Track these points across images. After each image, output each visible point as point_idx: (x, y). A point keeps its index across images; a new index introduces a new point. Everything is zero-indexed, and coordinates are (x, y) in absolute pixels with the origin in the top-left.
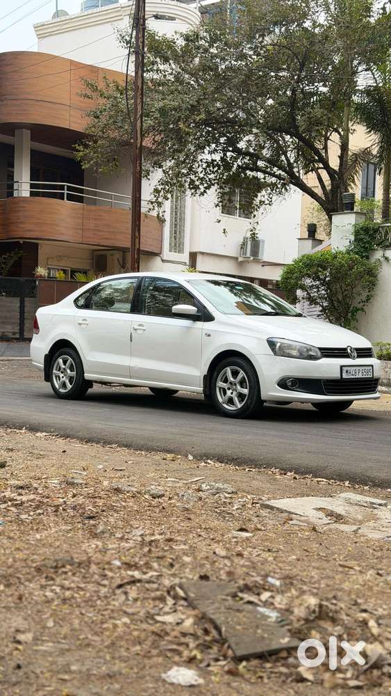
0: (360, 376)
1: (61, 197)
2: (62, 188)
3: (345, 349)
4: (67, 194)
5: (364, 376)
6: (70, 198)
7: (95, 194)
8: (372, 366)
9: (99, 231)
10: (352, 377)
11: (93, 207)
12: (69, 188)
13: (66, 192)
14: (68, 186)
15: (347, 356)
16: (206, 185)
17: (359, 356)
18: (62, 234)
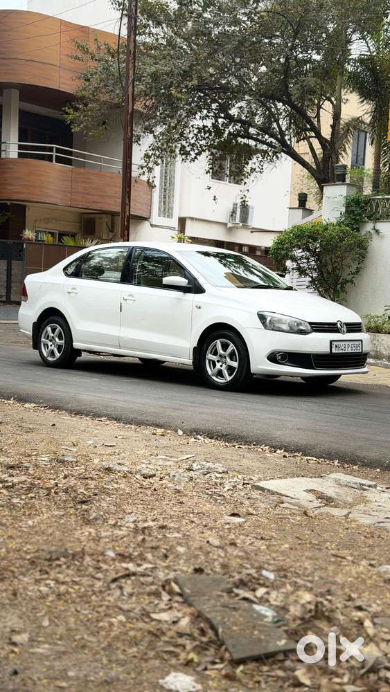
0: (350, 351)
1: (50, 159)
2: (51, 149)
3: (335, 324)
4: (56, 156)
5: (353, 351)
6: (59, 160)
7: (84, 156)
8: (361, 341)
9: (88, 194)
10: (341, 351)
11: (82, 170)
12: (58, 151)
13: (54, 154)
14: (56, 148)
15: (337, 331)
16: (197, 151)
17: (349, 331)
18: (51, 196)
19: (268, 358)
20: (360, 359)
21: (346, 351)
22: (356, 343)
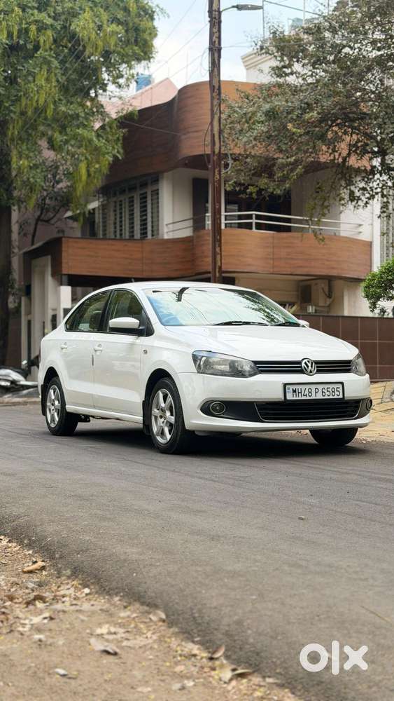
0: (319, 396)
1: (249, 226)
2: (250, 217)
3: (299, 363)
4: (256, 223)
5: (326, 397)
6: (259, 226)
7: (289, 221)
8: (342, 383)
9: (292, 259)
10: (304, 398)
11: (289, 234)
12: (258, 217)
13: (254, 221)
14: (256, 215)
15: (301, 372)
17: (319, 371)
18: (249, 265)
19: (202, 410)
20: (346, 408)
21: (313, 397)
22: (335, 386)
